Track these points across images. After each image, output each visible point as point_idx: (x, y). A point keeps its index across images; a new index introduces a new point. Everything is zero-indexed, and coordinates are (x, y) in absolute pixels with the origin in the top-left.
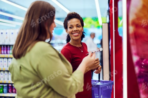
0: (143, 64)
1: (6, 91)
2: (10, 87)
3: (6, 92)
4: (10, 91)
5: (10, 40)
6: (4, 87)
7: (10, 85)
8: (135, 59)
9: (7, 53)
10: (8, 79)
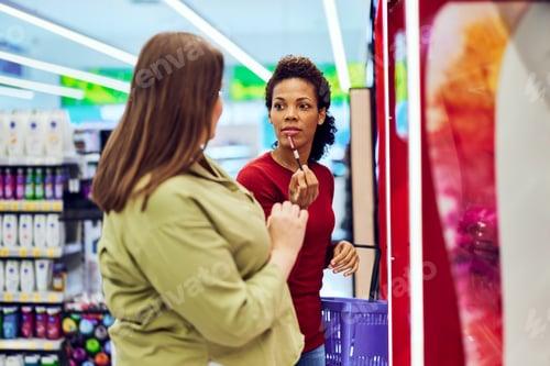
0: (482, 225)
1: (11, 330)
2: (25, 317)
3: (13, 335)
4: (26, 332)
5: (25, 151)
6: (7, 318)
7: (27, 309)
8: (446, 206)
9: (15, 196)
10: (20, 289)
